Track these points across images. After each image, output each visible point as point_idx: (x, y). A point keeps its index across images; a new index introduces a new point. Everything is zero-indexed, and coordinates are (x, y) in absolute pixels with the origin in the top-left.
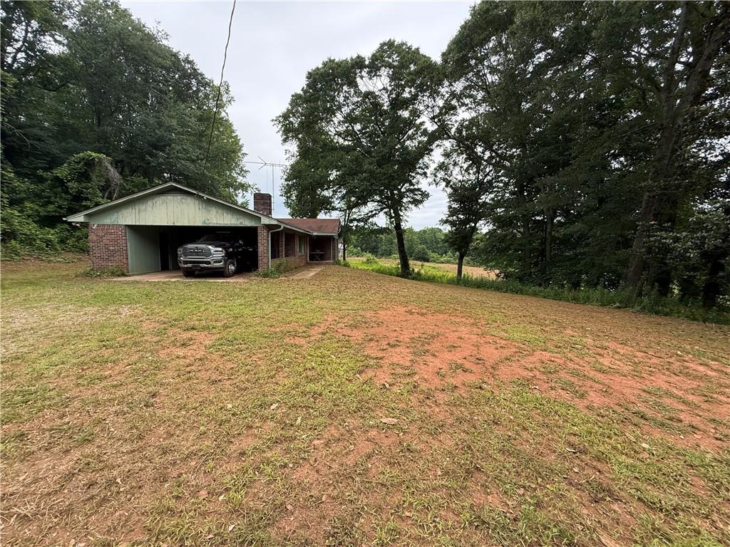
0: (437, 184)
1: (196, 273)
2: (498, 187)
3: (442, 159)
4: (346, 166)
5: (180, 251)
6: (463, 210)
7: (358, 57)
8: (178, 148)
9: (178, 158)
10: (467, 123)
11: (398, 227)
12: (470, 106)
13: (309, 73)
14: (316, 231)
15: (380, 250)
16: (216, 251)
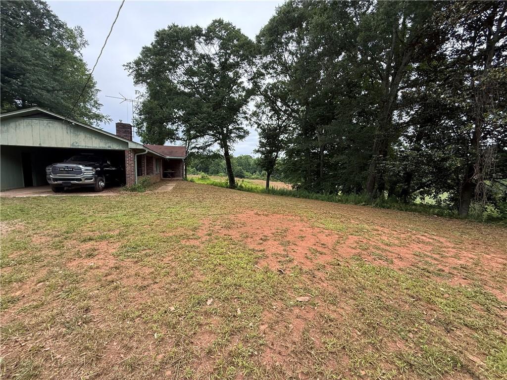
0: (251, 126)
1: (65, 188)
2: (290, 130)
3: (255, 109)
4: (189, 107)
5: (49, 169)
6: (269, 144)
7: (197, 27)
8: (33, 78)
9: (33, 86)
10: (271, 86)
11: (227, 153)
12: (273, 75)
13: (157, 32)
14: (168, 155)
15: (210, 170)
16: (86, 170)
